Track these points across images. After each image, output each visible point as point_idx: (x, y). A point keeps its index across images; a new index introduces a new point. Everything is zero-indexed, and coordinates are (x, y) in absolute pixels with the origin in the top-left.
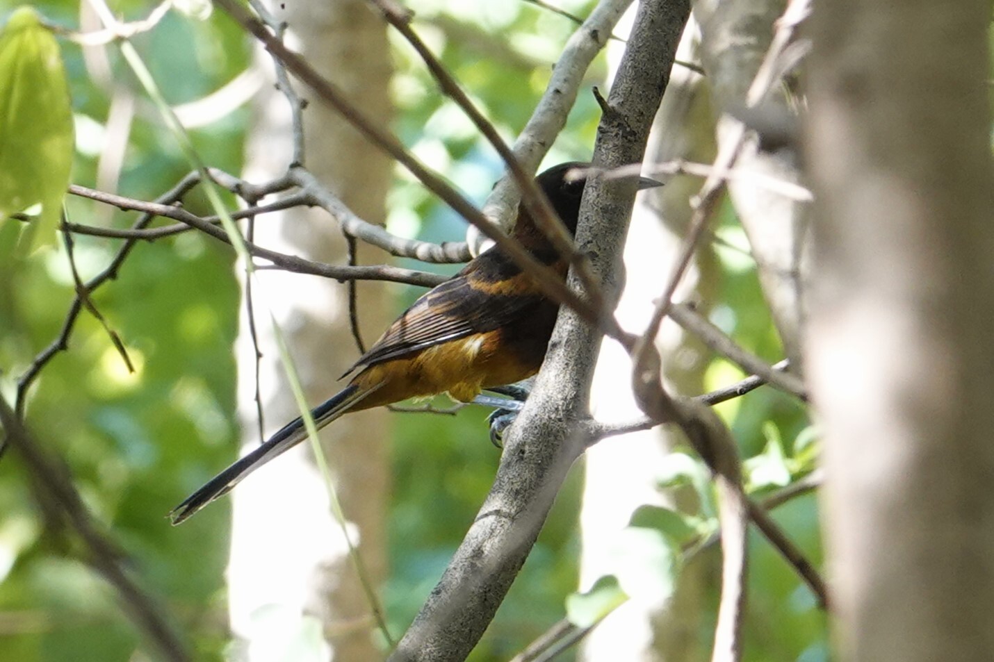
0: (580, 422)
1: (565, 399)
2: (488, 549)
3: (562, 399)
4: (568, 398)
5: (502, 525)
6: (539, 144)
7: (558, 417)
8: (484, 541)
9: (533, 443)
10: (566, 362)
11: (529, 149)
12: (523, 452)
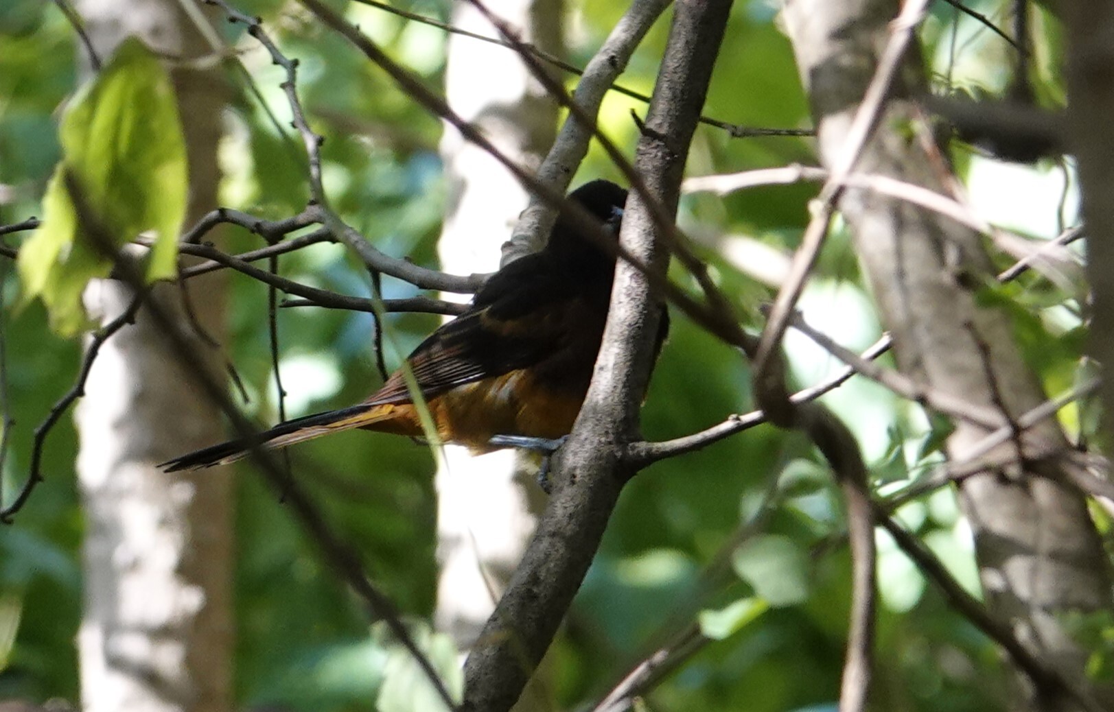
0: (631, 444)
1: (614, 422)
2: (543, 574)
3: (611, 422)
4: (617, 420)
5: (558, 550)
6: (563, 171)
7: (609, 440)
8: (539, 566)
9: (584, 467)
10: (615, 385)
11: (554, 175)
12: (574, 476)
